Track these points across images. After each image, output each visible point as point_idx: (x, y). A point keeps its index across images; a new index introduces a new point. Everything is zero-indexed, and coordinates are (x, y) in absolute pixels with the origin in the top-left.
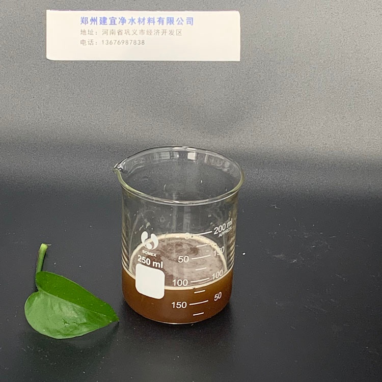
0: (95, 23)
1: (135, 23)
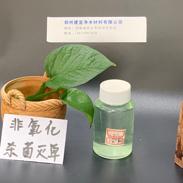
0: (72, 23)
1: (92, 23)
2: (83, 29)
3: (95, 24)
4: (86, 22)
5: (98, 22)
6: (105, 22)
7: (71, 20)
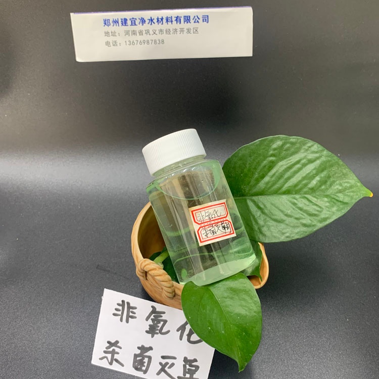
0: (117, 24)
1: (154, 23)
3: (160, 24)
4: (143, 21)
5: (164, 20)
6: (178, 19)
7: (116, 18)
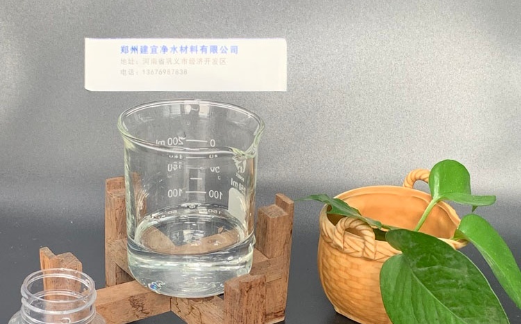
0: (136, 51)
1: (177, 52)
2: (158, 62)
3: (184, 53)
4: (165, 49)
5: (189, 49)
6: (204, 48)
7: (134, 45)
